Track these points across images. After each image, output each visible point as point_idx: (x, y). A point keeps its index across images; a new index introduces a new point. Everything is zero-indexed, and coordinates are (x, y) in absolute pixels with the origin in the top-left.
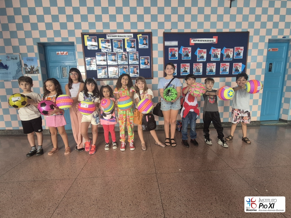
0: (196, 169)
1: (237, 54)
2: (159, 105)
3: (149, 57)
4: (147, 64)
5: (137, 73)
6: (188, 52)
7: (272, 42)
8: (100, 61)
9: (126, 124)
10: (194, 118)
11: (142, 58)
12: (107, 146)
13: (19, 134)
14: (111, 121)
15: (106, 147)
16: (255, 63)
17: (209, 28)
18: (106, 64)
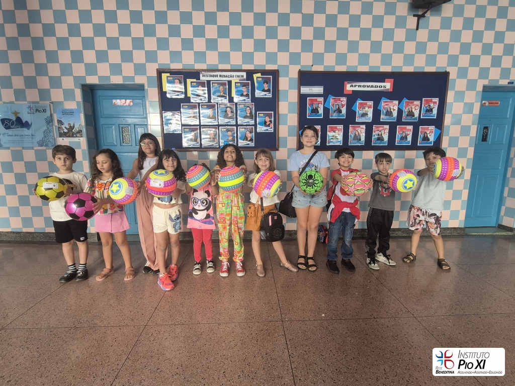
0: (351, 315)
1: (426, 111)
2: (289, 198)
3: (273, 112)
4: (270, 124)
5: (251, 140)
6: (341, 106)
7: (490, 90)
8: (188, 117)
9: (230, 230)
10: (350, 223)
11: (260, 115)
12: (197, 267)
13: (45, 240)
14: (205, 223)
15: (196, 269)
16: (458, 127)
17: (379, 64)
18: (198, 124)
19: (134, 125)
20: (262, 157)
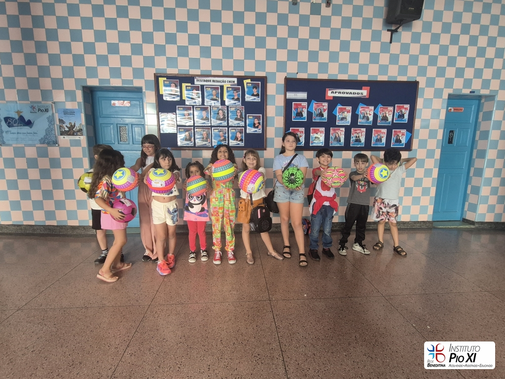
0: (329, 295)
1: (399, 116)
3: (261, 115)
4: (258, 126)
5: (241, 140)
6: (322, 111)
7: (454, 99)
8: (183, 119)
9: (223, 222)
10: (329, 215)
11: (249, 117)
12: (193, 255)
14: (200, 215)
15: (192, 258)
16: (427, 131)
17: (357, 73)
18: (192, 125)
19: (132, 125)
20: (251, 156)
